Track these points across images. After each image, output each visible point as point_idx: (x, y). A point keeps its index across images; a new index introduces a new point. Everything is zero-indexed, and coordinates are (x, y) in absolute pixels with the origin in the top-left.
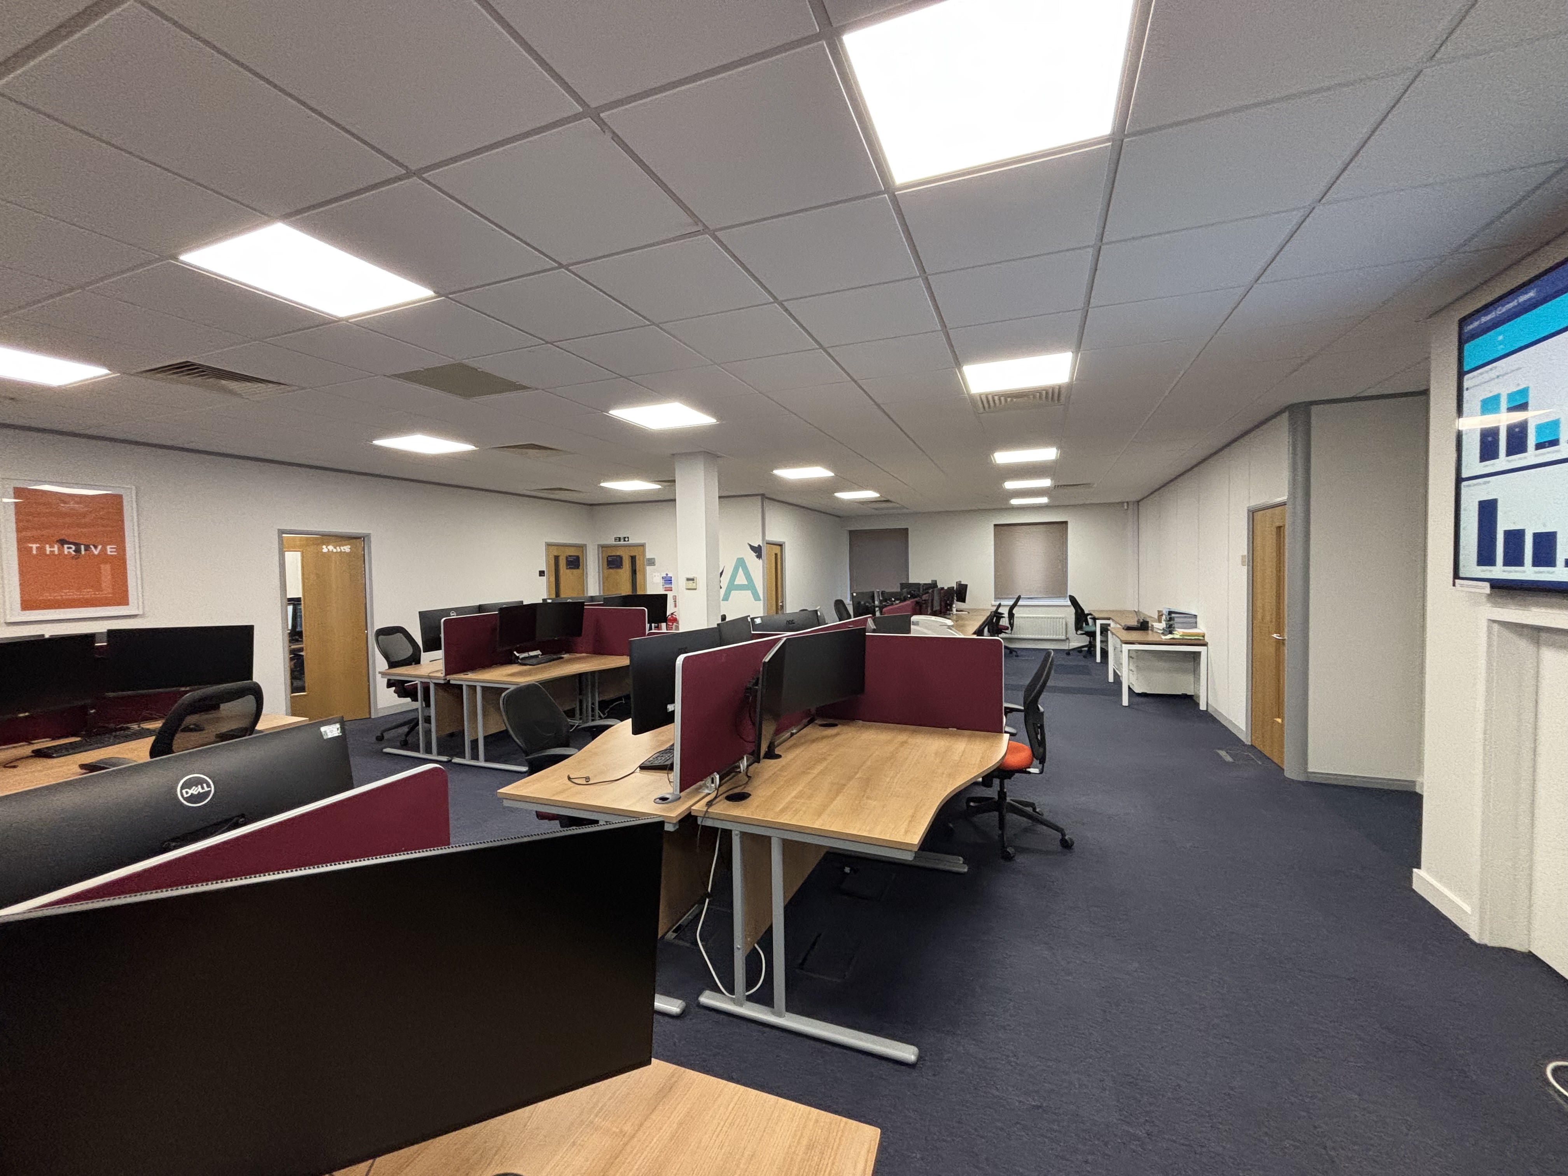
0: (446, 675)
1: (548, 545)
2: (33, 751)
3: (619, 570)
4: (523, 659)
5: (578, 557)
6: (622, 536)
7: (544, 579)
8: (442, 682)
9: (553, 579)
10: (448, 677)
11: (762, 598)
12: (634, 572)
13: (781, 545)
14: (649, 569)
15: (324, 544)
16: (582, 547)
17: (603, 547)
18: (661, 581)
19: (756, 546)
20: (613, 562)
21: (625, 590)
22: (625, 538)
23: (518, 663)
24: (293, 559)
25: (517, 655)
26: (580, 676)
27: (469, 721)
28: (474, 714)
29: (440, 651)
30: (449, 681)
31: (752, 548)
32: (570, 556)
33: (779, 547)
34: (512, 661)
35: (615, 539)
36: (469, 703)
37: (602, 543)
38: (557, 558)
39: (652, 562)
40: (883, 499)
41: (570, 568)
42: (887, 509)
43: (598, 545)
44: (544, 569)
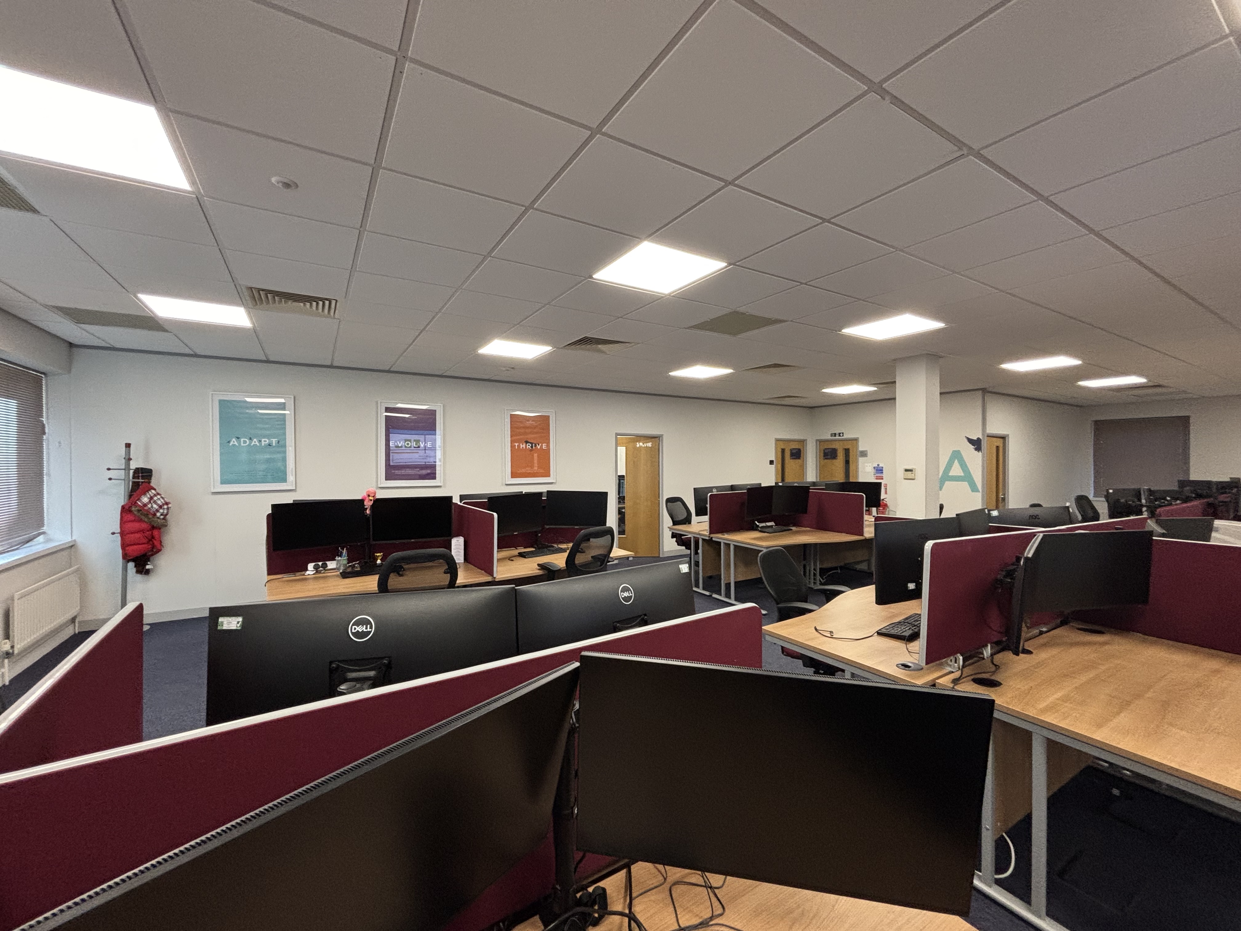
0: (710, 533)
1: (777, 440)
2: (519, 553)
3: (834, 461)
4: (762, 527)
5: (799, 450)
6: (837, 432)
7: (773, 466)
8: (707, 538)
9: (780, 466)
10: (712, 535)
11: (981, 490)
12: (847, 462)
13: (1003, 438)
14: (861, 460)
15: (637, 441)
16: (803, 442)
17: (820, 442)
18: (872, 471)
19: (975, 438)
20: (829, 454)
21: (840, 478)
22: (840, 434)
23: (758, 530)
24: (622, 450)
25: (758, 524)
26: (805, 546)
27: (725, 569)
28: (728, 565)
29: (707, 516)
30: (712, 538)
31: (970, 441)
32: (794, 449)
33: (1001, 440)
34: (754, 528)
35: (831, 435)
36: (725, 556)
37: (819, 438)
38: (783, 451)
39: (864, 454)
40: (1151, 384)
41: (793, 459)
42: (1157, 394)
43: (817, 440)
44: (773, 459)
